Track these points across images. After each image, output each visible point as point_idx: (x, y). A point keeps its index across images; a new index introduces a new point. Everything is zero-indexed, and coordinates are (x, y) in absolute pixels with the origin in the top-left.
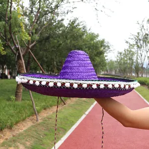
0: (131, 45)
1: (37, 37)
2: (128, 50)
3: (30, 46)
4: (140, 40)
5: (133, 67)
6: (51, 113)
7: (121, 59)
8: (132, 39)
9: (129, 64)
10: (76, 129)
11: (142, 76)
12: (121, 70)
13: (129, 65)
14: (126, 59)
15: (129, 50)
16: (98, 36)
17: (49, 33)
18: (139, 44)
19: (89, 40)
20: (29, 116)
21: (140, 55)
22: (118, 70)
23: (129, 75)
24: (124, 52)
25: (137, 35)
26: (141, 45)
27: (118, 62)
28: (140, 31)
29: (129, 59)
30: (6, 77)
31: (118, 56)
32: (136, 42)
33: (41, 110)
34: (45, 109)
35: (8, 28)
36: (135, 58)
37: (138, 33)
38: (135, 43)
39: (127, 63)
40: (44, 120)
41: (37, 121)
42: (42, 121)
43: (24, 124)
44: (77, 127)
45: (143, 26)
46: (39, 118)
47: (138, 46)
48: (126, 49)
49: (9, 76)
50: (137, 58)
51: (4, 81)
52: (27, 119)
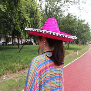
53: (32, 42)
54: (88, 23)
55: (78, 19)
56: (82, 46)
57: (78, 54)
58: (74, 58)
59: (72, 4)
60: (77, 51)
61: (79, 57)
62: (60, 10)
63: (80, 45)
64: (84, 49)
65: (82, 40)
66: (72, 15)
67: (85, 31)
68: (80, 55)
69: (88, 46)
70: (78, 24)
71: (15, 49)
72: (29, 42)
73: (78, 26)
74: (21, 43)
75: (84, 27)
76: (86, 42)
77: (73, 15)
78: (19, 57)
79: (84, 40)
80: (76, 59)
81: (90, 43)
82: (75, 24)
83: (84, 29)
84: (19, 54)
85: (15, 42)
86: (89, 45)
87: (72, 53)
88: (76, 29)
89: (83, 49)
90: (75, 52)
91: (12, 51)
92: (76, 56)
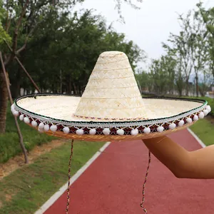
0: (172, 50)
1: (27, 38)
2: (167, 58)
3: (17, 52)
4: (184, 43)
5: (175, 82)
6: (49, 150)
7: (158, 70)
8: (173, 41)
9: (169, 77)
10: (83, 173)
11: (187, 95)
12: (158, 87)
13: (168, 80)
14: (163, 70)
15: (169, 57)
17: (45, 32)
18: (183, 49)
19: (108, 43)
20: (14, 156)
21: (184, 64)
22: (153, 86)
23: (168, 93)
24: (161, 60)
25: (179, 35)
26: (186, 50)
27: (154, 75)
28: (183, 30)
29: (169, 70)
31: (153, 67)
32: (179, 46)
33: (33, 146)
34: (39, 144)
36: (176, 69)
37: (182, 33)
38: (176, 47)
39: (165, 76)
40: (37, 160)
41: (25, 162)
42: (33, 162)
43: (6, 168)
44: (85, 171)
45: (188, 23)
46: (29, 158)
47: (181, 52)
48: (164, 55)
50: (180, 69)
52: (11, 161)
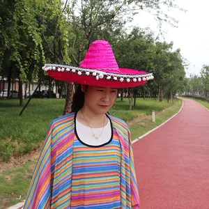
16: (171, 44)
30: (54, 96)
35: (57, 44)
49: (58, 95)
51: (50, 100)
53: (55, 92)
54: (178, 51)
55: (157, 41)
56: (164, 103)
57: (154, 120)
58: (146, 129)
59: (141, 8)
60: (154, 113)
61: (158, 127)
62: (115, 19)
63: (161, 100)
64: (170, 109)
65: (166, 89)
66: (144, 33)
67: (171, 69)
68: (158, 122)
69: (179, 101)
70: (157, 53)
71: (13, 108)
72: (46, 93)
73: (157, 57)
74: (28, 95)
75: (168, 59)
76: (175, 92)
77: (146, 31)
78: (19, 125)
79: (170, 89)
80: (150, 131)
81: (183, 96)
82: (149, 53)
83: (170, 64)
84: (20, 118)
85: (15, 92)
86: (181, 100)
87: (141, 116)
88: (152, 64)
89: (167, 109)
90: (148, 115)
91: (4, 111)
92: (151, 124)
